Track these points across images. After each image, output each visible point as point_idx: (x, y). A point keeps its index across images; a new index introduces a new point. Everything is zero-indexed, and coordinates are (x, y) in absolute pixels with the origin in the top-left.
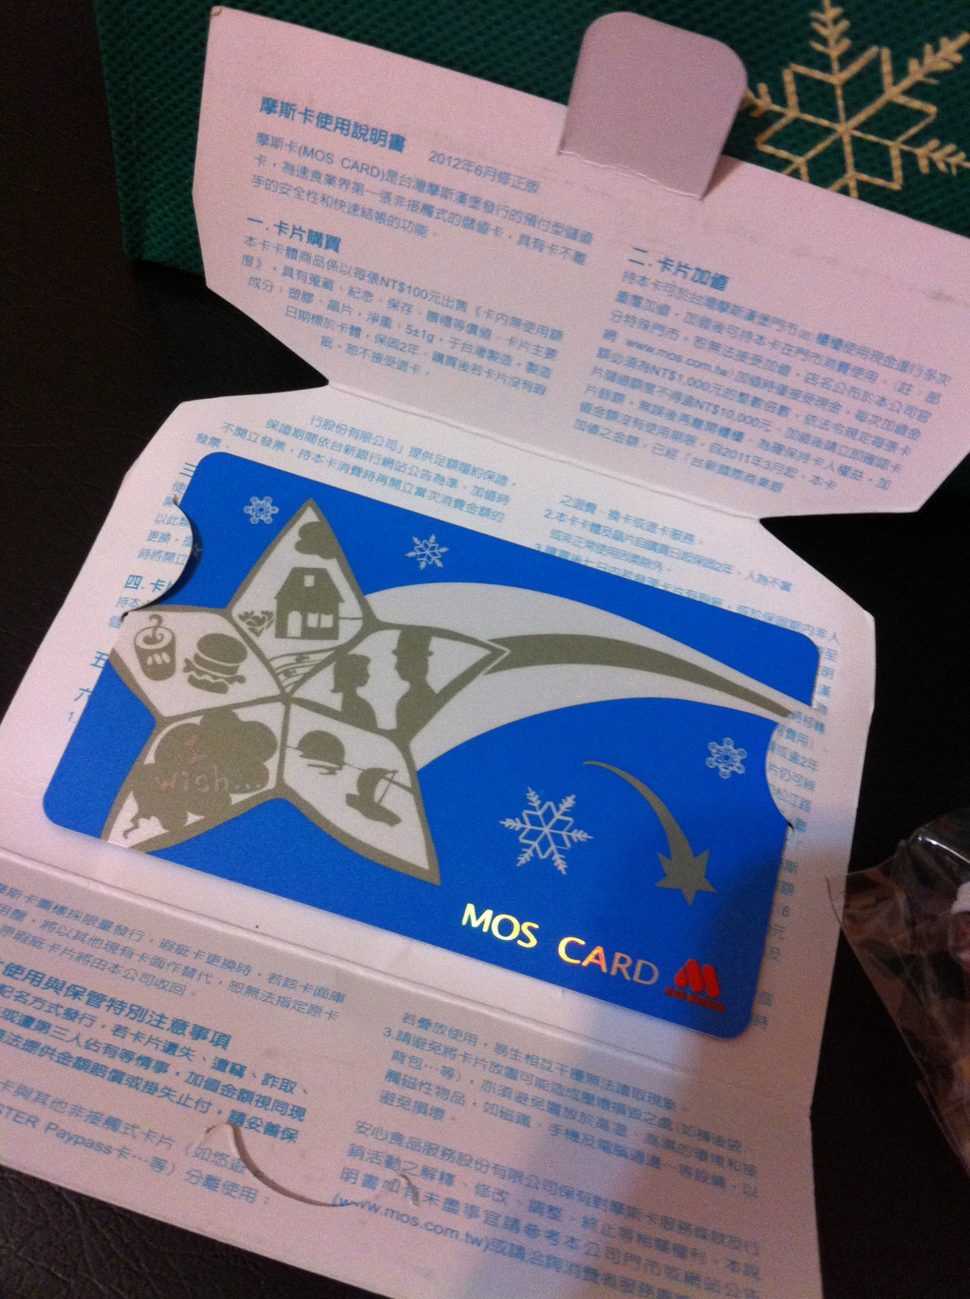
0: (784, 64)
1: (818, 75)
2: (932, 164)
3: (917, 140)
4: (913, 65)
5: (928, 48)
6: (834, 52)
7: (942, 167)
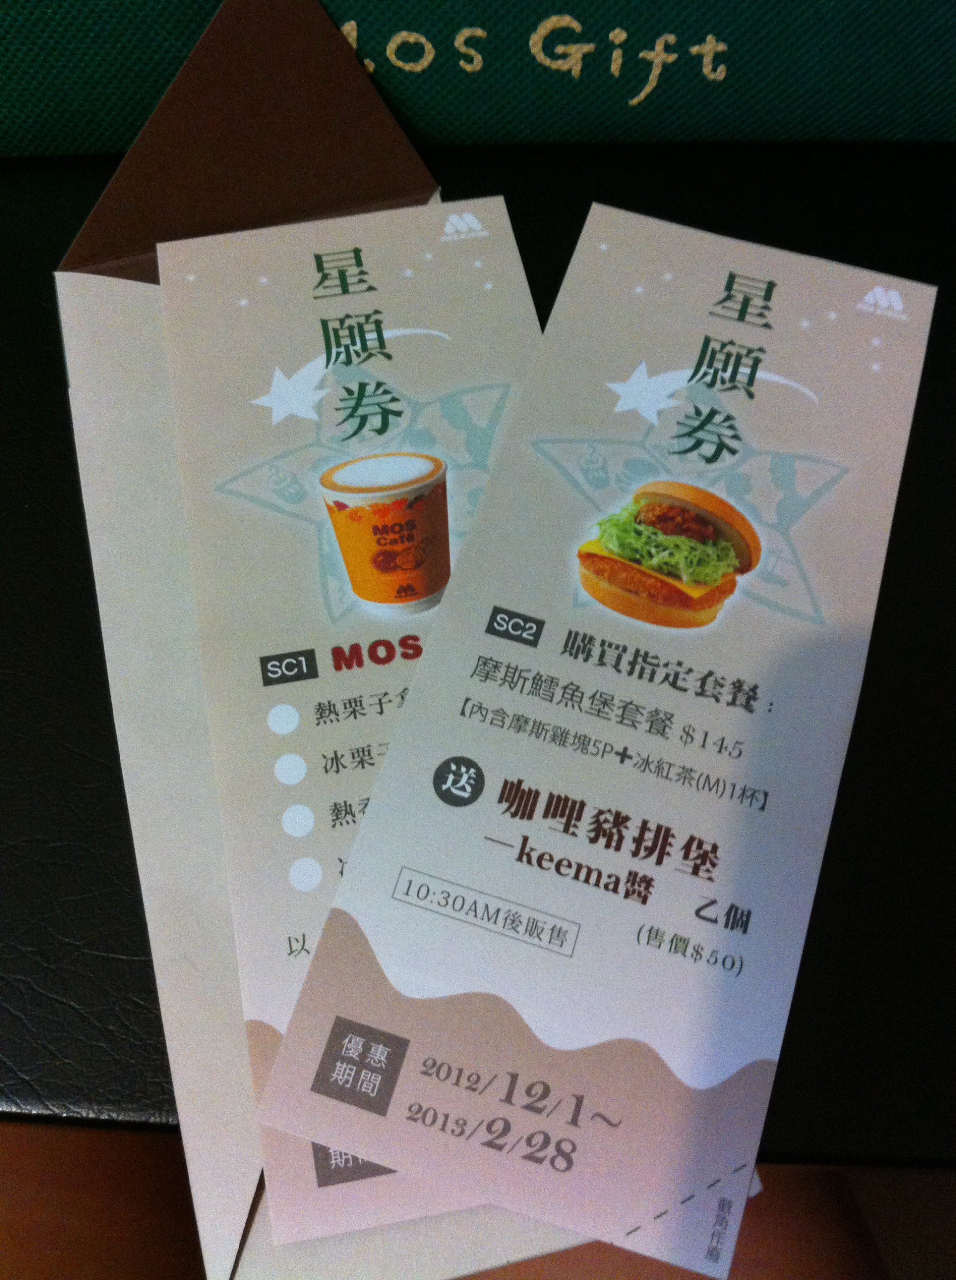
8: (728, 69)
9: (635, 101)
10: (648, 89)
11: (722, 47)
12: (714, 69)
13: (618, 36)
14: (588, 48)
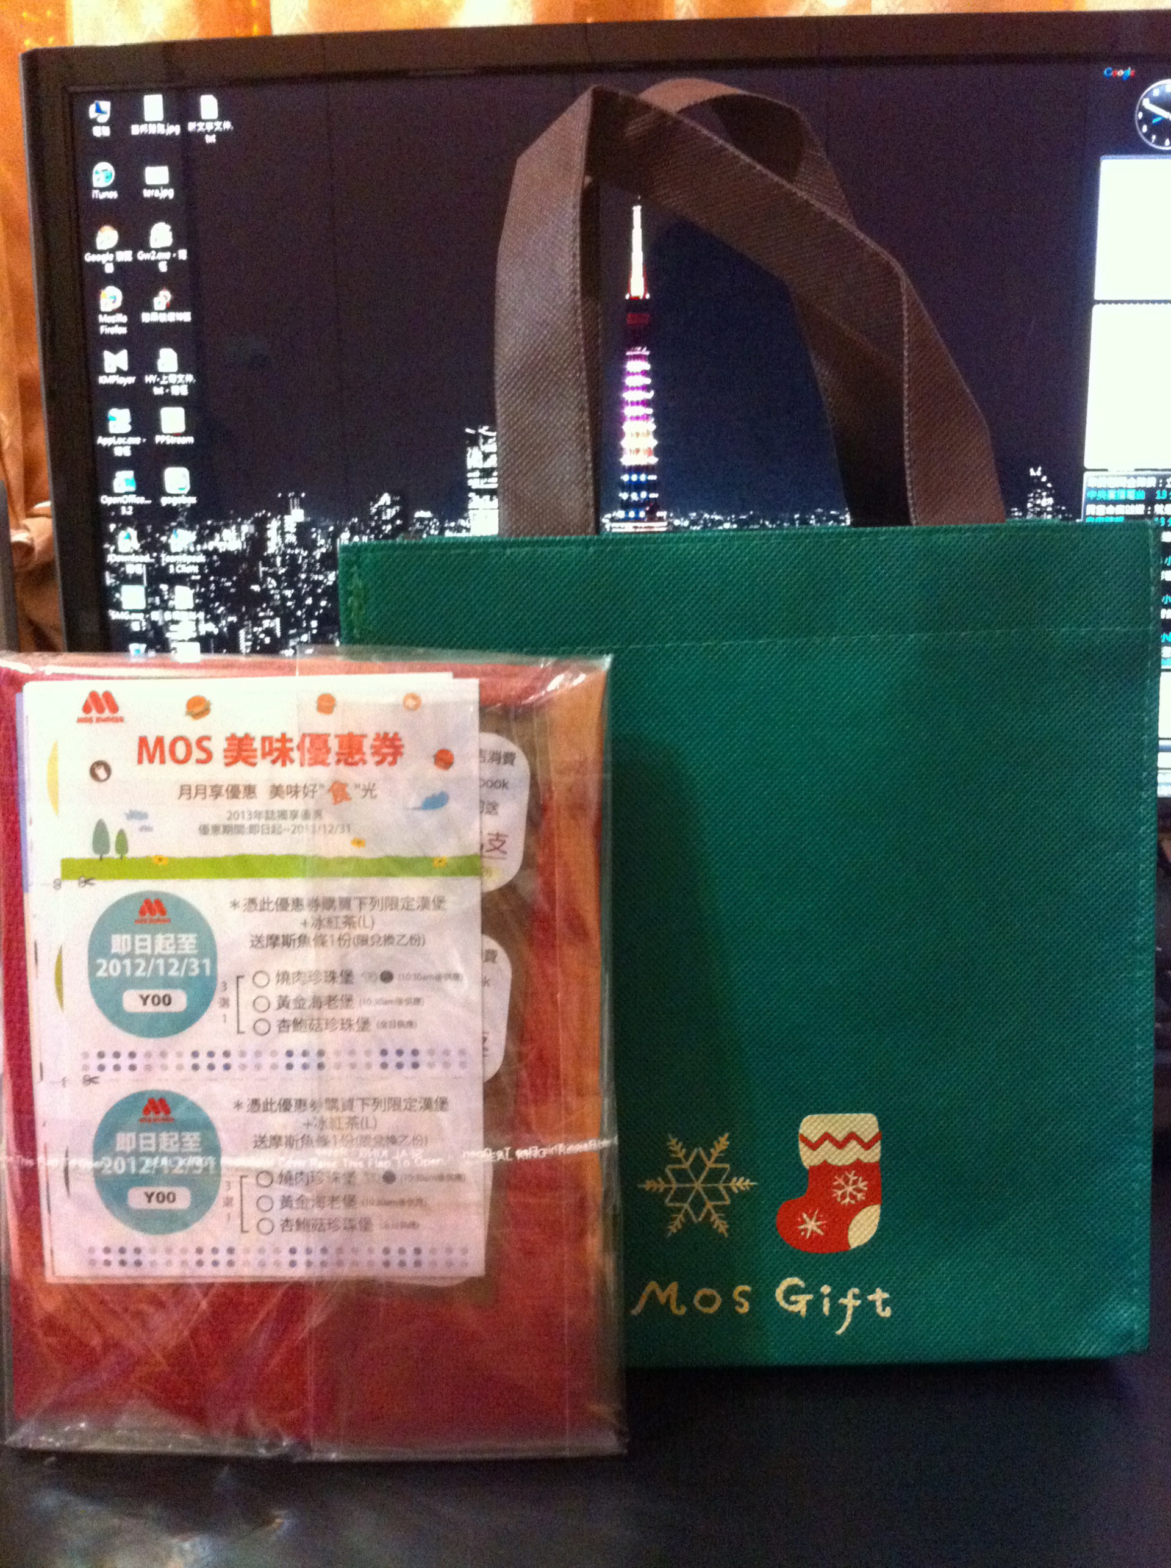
0: (664, 1166)
1: (678, 1167)
2: (738, 1188)
3: (728, 1180)
4: (712, 1150)
5: (715, 1143)
6: (681, 1155)
7: (742, 1188)
8: (892, 1309)
9: (839, 1332)
10: (846, 1324)
11: (886, 1295)
12: (884, 1310)
13: (826, 1289)
14: (810, 1297)
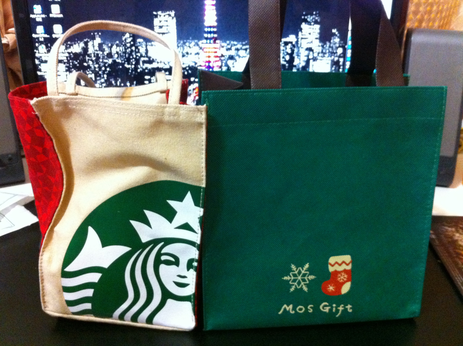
0: (290, 273)
1: (294, 273)
3: (308, 276)
4: (304, 268)
5: (305, 266)
6: (295, 270)
8: (352, 310)
9: (337, 316)
10: (339, 314)
11: (351, 306)
13: (334, 305)
14: (329, 307)
